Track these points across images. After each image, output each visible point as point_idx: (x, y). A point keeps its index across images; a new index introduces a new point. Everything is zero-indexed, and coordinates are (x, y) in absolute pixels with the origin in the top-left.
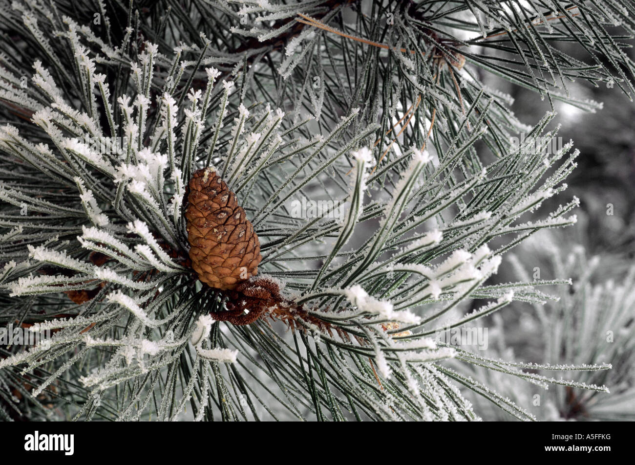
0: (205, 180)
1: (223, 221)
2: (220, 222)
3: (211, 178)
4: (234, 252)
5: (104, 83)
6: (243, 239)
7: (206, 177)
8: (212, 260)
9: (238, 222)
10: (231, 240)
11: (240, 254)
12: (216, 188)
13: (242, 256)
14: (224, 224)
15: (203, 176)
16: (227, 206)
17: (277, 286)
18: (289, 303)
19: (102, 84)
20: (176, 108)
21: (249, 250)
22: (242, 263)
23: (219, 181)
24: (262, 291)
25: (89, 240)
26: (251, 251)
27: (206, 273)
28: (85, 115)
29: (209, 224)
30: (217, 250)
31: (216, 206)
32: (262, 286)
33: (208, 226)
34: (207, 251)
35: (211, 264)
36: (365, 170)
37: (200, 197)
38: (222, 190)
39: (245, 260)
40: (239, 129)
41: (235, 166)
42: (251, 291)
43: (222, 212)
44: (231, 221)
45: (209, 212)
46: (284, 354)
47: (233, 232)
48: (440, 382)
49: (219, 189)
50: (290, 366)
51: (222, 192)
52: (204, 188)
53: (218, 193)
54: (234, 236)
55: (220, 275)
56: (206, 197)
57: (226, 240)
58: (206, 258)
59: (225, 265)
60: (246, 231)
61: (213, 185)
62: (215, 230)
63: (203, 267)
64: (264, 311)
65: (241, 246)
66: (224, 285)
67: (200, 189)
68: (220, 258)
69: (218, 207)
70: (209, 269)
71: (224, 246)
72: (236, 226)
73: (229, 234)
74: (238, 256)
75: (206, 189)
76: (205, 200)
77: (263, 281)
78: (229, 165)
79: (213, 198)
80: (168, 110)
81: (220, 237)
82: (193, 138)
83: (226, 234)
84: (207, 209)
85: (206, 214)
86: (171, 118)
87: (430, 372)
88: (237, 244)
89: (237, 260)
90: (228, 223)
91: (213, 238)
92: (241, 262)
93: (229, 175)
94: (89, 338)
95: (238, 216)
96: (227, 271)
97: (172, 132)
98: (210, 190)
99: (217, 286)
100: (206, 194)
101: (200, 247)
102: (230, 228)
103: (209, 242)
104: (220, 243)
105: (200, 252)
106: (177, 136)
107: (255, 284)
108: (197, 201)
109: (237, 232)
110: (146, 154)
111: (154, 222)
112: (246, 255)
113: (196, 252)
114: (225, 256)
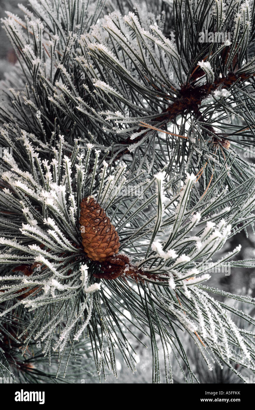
0: (87, 202)
1: (98, 224)
2: (96, 224)
3: (91, 201)
4: (104, 240)
5: (38, 158)
6: (109, 233)
7: (88, 200)
8: (93, 244)
9: (106, 224)
10: (102, 233)
11: (107, 241)
12: (94, 206)
13: (108, 242)
14: (98, 225)
15: (87, 200)
16: (99, 216)
17: (128, 258)
18: (135, 267)
19: (37, 158)
20: (70, 164)
21: (112, 239)
22: (109, 247)
23: (95, 203)
24: (120, 261)
25: (26, 231)
26: (114, 240)
27: (91, 252)
28: (27, 173)
29: (90, 225)
30: (95, 239)
31: (94, 215)
32: (119, 258)
33: (90, 226)
34: (90, 240)
35: (93, 247)
36: (162, 186)
37: (85, 211)
38: (97, 207)
39: (110, 244)
40: (104, 174)
41: (103, 194)
42: (114, 261)
43: (97, 218)
44: (102, 223)
45: (90, 219)
46: (135, 297)
47: (103, 229)
48: (209, 300)
49: (95, 207)
50: (137, 303)
51: (97, 208)
52: (87, 206)
53: (94, 209)
54: (104, 231)
55: (98, 253)
56: (89, 211)
57: (100, 233)
58: (90, 244)
59: (100, 247)
60: (110, 229)
61: (92, 204)
62: (94, 228)
63: (89, 249)
64: (121, 271)
65: (108, 237)
66: (100, 259)
67: (85, 207)
68: (97, 244)
69: (95, 216)
70: (92, 250)
71: (99, 237)
72: (105, 226)
73: (101, 230)
74: (107, 242)
75: (89, 207)
76: (88, 213)
77: (120, 255)
78: (101, 194)
79: (92, 211)
80: (66, 164)
81: (96, 232)
82: (81, 180)
83: (99, 230)
84: (89, 217)
85: (89, 220)
86: (69, 169)
87: (205, 296)
88: (106, 236)
89: (106, 244)
90: (100, 224)
91: (93, 233)
92: (108, 245)
93: (101, 200)
94: (25, 280)
95: (106, 221)
96: (101, 250)
97: (69, 177)
98: (91, 207)
99: (97, 259)
100: (89, 210)
101: (87, 238)
102: (101, 227)
103: (91, 235)
104: (96, 235)
105: (87, 241)
106: (72, 179)
107: (117, 257)
108: (84, 213)
109: (105, 229)
110: (54, 186)
111: (65, 229)
112: (111, 242)
113: (85, 241)
114: (100, 242)
